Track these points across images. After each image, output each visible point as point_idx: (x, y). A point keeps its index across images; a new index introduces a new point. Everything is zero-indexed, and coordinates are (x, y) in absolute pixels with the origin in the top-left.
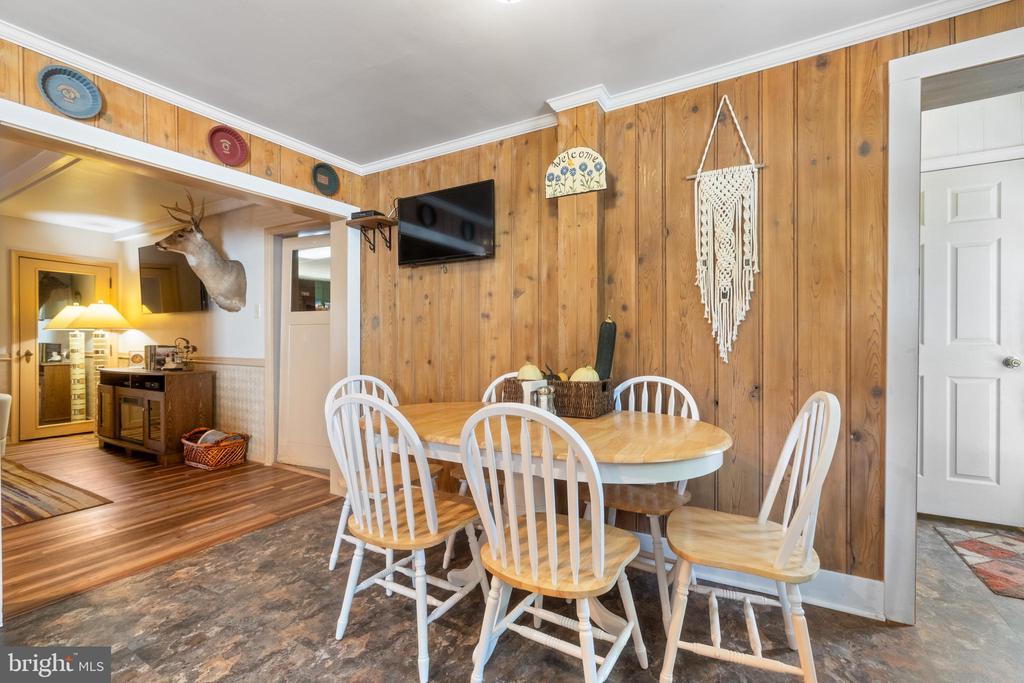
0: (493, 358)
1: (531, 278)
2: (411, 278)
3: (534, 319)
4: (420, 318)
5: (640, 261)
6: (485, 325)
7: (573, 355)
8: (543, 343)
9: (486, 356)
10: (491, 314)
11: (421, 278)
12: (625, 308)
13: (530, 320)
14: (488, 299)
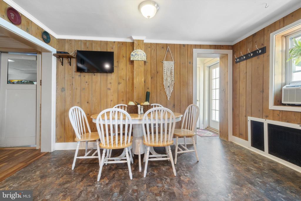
0: (111, 101)
1: (124, 80)
2: (80, 76)
3: (124, 90)
4: (84, 89)
5: (152, 78)
6: (109, 91)
7: (138, 99)
8: (127, 96)
9: (109, 100)
10: (111, 89)
11: (84, 76)
12: (148, 88)
13: (123, 91)
14: (110, 85)
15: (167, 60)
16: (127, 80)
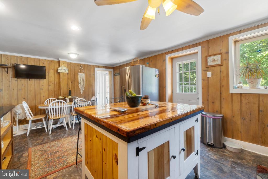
0: (44, 96)
2: (17, 80)
3: (53, 90)
4: (20, 89)
5: (71, 82)
10: (43, 89)
11: (21, 81)
12: (69, 88)
14: (42, 86)
15: (80, 73)
16: (55, 83)
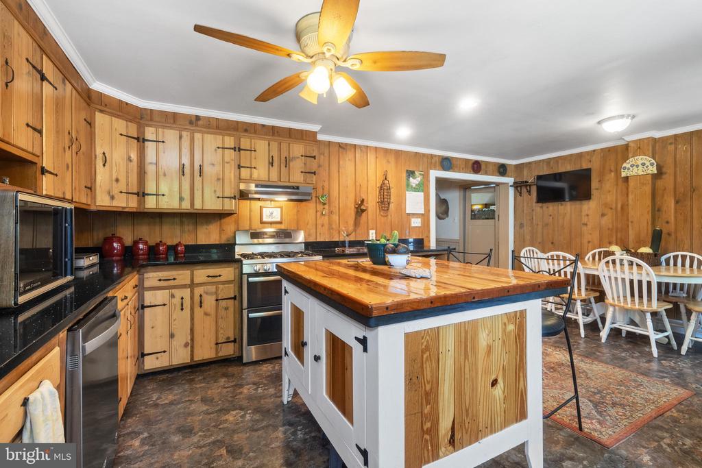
0: (589, 242)
1: (611, 209)
2: (541, 207)
3: (613, 226)
4: (547, 225)
5: (677, 202)
6: (584, 228)
7: (637, 242)
8: (619, 235)
9: (585, 241)
10: (588, 223)
11: (548, 208)
12: (667, 223)
13: (610, 226)
14: (586, 217)
